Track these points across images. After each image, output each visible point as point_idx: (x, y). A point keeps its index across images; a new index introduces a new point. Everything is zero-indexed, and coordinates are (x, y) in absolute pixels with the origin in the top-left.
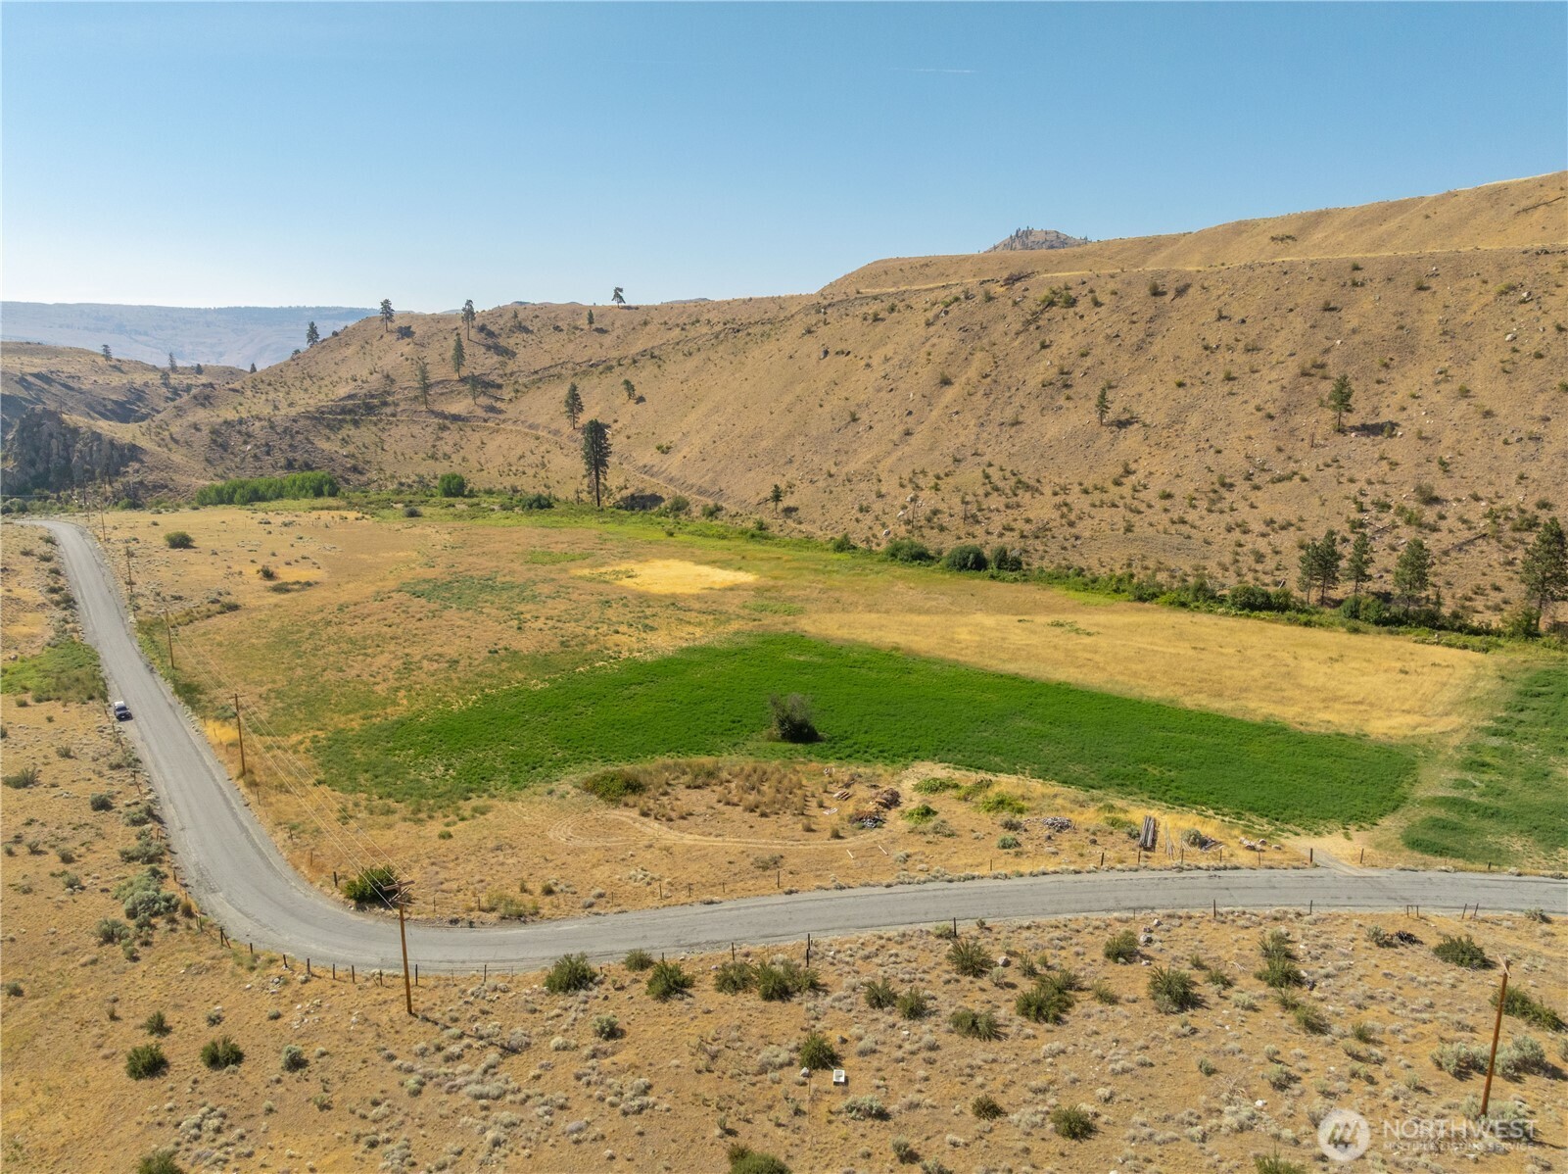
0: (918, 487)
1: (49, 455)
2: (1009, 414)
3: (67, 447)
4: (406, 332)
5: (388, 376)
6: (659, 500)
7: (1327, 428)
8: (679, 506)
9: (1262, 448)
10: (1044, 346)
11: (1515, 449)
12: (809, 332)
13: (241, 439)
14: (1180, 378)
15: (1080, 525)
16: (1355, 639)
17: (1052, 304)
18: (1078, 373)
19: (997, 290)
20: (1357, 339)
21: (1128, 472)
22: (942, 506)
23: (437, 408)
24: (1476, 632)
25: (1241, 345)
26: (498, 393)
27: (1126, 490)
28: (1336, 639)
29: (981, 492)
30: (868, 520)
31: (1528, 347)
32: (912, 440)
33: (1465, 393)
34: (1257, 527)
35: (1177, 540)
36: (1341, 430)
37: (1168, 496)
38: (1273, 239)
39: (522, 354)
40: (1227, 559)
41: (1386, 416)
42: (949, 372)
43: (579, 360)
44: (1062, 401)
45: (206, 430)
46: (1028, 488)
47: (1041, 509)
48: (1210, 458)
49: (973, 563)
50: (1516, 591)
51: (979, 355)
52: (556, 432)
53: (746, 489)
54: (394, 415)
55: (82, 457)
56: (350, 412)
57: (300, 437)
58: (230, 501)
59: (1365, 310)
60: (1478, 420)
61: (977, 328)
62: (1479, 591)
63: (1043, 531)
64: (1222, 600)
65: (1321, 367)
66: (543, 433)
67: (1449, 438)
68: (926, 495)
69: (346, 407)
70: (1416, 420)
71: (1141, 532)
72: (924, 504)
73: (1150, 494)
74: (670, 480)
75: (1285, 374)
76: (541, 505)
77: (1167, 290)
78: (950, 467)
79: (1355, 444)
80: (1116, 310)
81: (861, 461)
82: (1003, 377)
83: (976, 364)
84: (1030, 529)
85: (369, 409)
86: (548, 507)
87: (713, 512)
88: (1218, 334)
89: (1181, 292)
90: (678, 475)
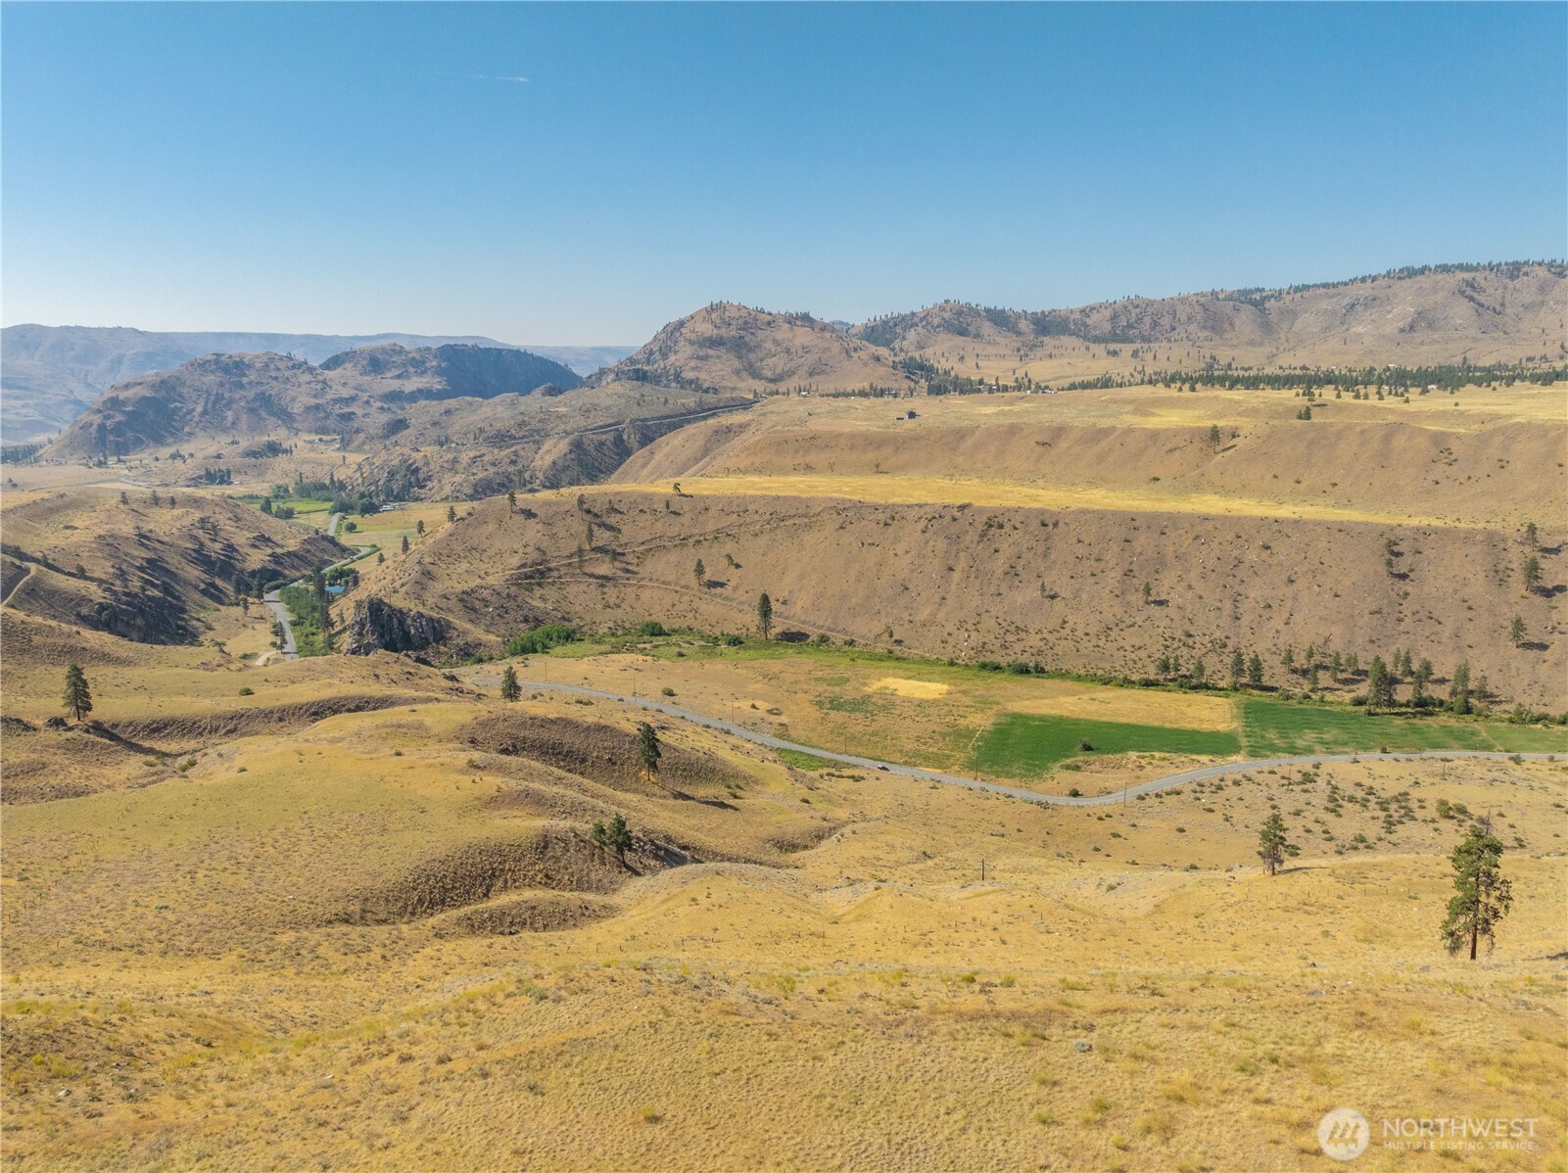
0: (967, 630)
1: (391, 629)
2: (993, 589)
3: (401, 623)
4: (529, 514)
5: (538, 549)
6: (807, 636)
7: (1141, 603)
8: (824, 639)
9: (1118, 610)
10: (996, 551)
11: (1213, 613)
12: (842, 528)
13: (482, 604)
14: (1070, 574)
15: (1056, 648)
16: (1187, 696)
17: (991, 526)
18: (1019, 568)
19: (958, 515)
20: (1142, 557)
21: (1065, 622)
22: (984, 640)
23: (588, 570)
24: (1219, 690)
25: (1093, 557)
26: (625, 559)
27: (1067, 631)
28: (1179, 696)
29: (1002, 631)
30: (949, 648)
31: (1209, 567)
32: (948, 602)
33: (1190, 587)
34: (1129, 649)
35: (1099, 655)
36: (1147, 603)
37: (1087, 634)
38: (1038, 443)
39: (624, 529)
40: (1123, 663)
41: (1163, 597)
42: (951, 562)
43: (669, 534)
44: (1017, 583)
45: (454, 600)
46: (1022, 630)
47: (1034, 641)
48: (1099, 617)
49: (1023, 670)
50: (1228, 673)
51: (962, 554)
52: (687, 587)
53: (865, 628)
54: (560, 577)
55: (416, 629)
56: (531, 577)
57: (519, 599)
59: (1141, 541)
60: (1197, 600)
61: (954, 537)
62: (1214, 672)
63: (1040, 652)
64: (1134, 682)
65: (1132, 571)
66: (678, 588)
67: (1189, 608)
68: (974, 634)
69: (525, 573)
70: (1175, 599)
71: (1083, 651)
72: (976, 639)
73: (1080, 633)
74: (803, 622)
75: (1117, 574)
76: (736, 642)
77: (1048, 523)
78: (978, 619)
79: (1154, 610)
80: (1026, 532)
81: (924, 613)
82: (981, 568)
83: (963, 559)
84: (1034, 651)
85: (542, 574)
86: (741, 643)
87: (851, 643)
88: (1080, 550)
89: (1055, 525)
90: (808, 619)
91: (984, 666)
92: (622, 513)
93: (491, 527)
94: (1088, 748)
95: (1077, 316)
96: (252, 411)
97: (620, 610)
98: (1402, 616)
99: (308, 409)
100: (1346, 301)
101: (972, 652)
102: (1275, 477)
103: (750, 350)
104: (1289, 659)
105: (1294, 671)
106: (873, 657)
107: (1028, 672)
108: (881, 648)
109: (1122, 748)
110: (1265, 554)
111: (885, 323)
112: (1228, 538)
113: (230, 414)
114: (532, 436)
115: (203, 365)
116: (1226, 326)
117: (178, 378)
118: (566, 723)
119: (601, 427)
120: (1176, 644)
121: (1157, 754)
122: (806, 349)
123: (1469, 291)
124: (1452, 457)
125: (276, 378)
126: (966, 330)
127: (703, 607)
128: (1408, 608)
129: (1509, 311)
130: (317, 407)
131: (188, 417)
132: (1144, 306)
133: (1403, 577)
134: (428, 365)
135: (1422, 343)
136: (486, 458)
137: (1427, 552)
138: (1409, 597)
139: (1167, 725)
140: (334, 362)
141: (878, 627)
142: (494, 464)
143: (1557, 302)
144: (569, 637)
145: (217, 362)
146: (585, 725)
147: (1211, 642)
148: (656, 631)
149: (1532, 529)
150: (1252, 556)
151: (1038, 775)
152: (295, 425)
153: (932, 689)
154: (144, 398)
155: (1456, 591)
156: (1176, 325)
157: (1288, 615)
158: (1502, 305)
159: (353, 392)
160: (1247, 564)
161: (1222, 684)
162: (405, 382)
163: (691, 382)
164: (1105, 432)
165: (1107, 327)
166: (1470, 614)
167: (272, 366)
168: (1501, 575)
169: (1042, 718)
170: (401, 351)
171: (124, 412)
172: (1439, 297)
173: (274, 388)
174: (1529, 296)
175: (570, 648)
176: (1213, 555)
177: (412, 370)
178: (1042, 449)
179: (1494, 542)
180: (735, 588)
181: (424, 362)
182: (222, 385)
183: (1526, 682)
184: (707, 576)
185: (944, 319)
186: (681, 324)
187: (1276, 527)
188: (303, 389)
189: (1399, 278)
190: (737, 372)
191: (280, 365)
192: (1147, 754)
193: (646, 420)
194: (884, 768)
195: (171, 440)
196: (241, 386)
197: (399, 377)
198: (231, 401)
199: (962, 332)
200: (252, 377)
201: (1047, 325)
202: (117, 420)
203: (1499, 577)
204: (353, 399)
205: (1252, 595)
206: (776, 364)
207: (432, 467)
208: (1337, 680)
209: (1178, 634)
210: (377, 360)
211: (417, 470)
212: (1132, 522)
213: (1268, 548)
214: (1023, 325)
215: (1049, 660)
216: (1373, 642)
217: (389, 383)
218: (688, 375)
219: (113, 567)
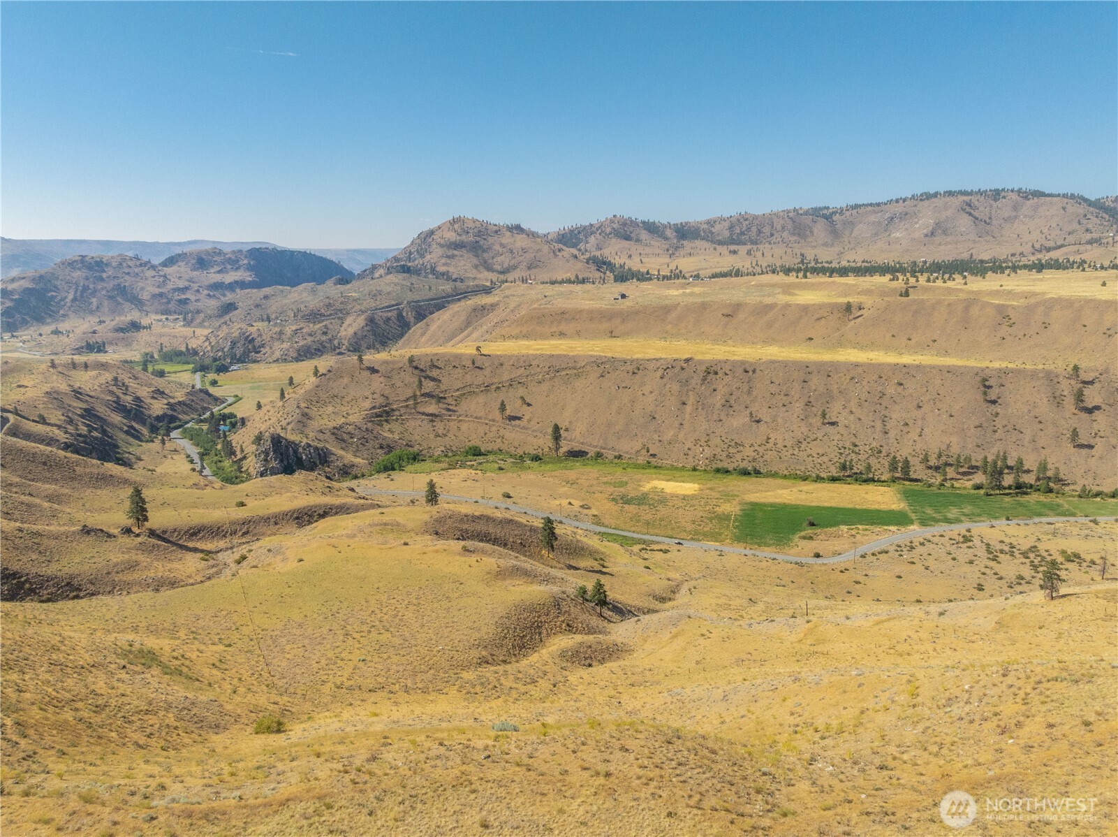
0: (701, 446)
1: (288, 456)
2: (715, 417)
3: (295, 452)
4: (373, 370)
5: (383, 395)
6: (587, 453)
7: (819, 424)
8: (599, 455)
9: (804, 429)
10: (714, 390)
11: (869, 430)
12: (602, 376)
13: (348, 436)
14: (768, 405)
15: (765, 457)
17: (709, 373)
18: (732, 402)
19: (685, 365)
20: (817, 393)
21: (769, 438)
22: (714, 452)
23: (421, 410)
24: (883, 482)
25: (782, 393)
26: (446, 401)
27: (771, 444)
28: (856, 487)
29: (726, 446)
30: (691, 459)
31: (863, 398)
32: (685, 426)
33: (851, 412)
34: (816, 456)
35: (796, 461)
36: (824, 424)
37: (785, 446)
38: (723, 315)
39: (443, 380)
40: (813, 466)
41: (834, 420)
42: (684, 399)
43: (476, 383)
44: (732, 413)
47: (749, 452)
48: (791, 434)
49: (745, 473)
50: (886, 471)
51: (691, 393)
52: (493, 421)
53: (628, 446)
54: (401, 416)
55: (307, 456)
56: (381, 416)
57: (375, 432)
58: (393, 469)
59: (815, 381)
60: (858, 421)
61: (684, 381)
62: (877, 470)
63: (754, 460)
64: (823, 479)
65: (810, 402)
66: (487, 422)
67: (853, 427)
68: (706, 449)
69: (376, 413)
70: (842, 421)
71: (784, 458)
72: (708, 452)
73: (780, 446)
74: (582, 443)
75: (801, 404)
76: (536, 458)
77: (749, 370)
78: (707, 438)
79: (829, 428)
80: (734, 377)
81: (669, 435)
82: (705, 402)
83: (692, 396)
84: (750, 459)
85: (387, 413)
86: (541, 459)
87: (619, 457)
88: (773, 389)
89: (754, 371)
90: (585, 441)
91: (718, 471)
92: (440, 368)
93: (346, 380)
94: (812, 524)
95: (706, 226)
96: (111, 298)
97: (447, 438)
98: (996, 428)
99: (154, 296)
100: (887, 216)
101: (707, 461)
102: (893, 336)
103: (484, 251)
104: (926, 459)
105: (930, 468)
106: (637, 466)
107: (749, 474)
108: (641, 460)
109: (836, 524)
110: (900, 389)
111: (571, 231)
112: (874, 378)
113: (94, 300)
114: (336, 314)
115: (71, 264)
116: (808, 233)
117: (53, 274)
118: (488, 519)
119: (387, 307)
120: (847, 452)
121: (860, 527)
122: (524, 251)
123: (968, 209)
124: (1011, 321)
125: (128, 274)
126: (629, 236)
127: (507, 434)
128: (999, 423)
129: (994, 222)
130: (161, 295)
131: (62, 303)
132: (751, 219)
133: (994, 402)
134: (241, 263)
135: (940, 244)
136: (304, 331)
137: (1008, 385)
138: (1000, 416)
139: (857, 507)
140: (171, 261)
141: (637, 445)
142: (310, 335)
143: (1025, 216)
144: (415, 458)
145: (82, 261)
146: (499, 520)
147: (871, 449)
148: (477, 452)
149: (1076, 368)
150: (891, 390)
151: (786, 543)
152: (145, 308)
153: (689, 488)
154: (27, 289)
155: (1029, 411)
156: (774, 232)
157: (920, 430)
158: (990, 218)
159: (187, 284)
160: (888, 396)
161: (883, 478)
162: (225, 275)
163: (443, 274)
164: (771, 307)
165: (727, 234)
166: (1041, 426)
167: (125, 265)
168: (1058, 400)
169: (772, 505)
170: (220, 253)
171: (12, 300)
172: (949, 213)
173: (127, 281)
174: (1007, 213)
175: (417, 466)
176: (864, 390)
177: (229, 267)
178: (727, 319)
179: (1051, 378)
180: (529, 421)
181: (238, 261)
182: (87, 279)
183: (1082, 471)
184: (508, 412)
185: (614, 229)
186: (432, 232)
187: (905, 370)
188: (150, 281)
189: (921, 200)
190: (476, 267)
191: (130, 263)
192: (854, 527)
193: (418, 301)
194: (679, 543)
195: (49, 320)
196: (102, 279)
197: (219, 272)
198: (95, 291)
199: (628, 238)
200: (110, 273)
201: (685, 233)
202: (7, 305)
203: (1057, 400)
204: (187, 288)
205: (894, 416)
206: (503, 260)
207: (264, 337)
208: (958, 473)
209: (848, 445)
210: (202, 260)
211: (253, 340)
212: (807, 369)
213: (902, 384)
214: (669, 233)
215: (762, 465)
216: (978, 446)
217: (213, 277)
218: (441, 269)
219: (63, 415)
